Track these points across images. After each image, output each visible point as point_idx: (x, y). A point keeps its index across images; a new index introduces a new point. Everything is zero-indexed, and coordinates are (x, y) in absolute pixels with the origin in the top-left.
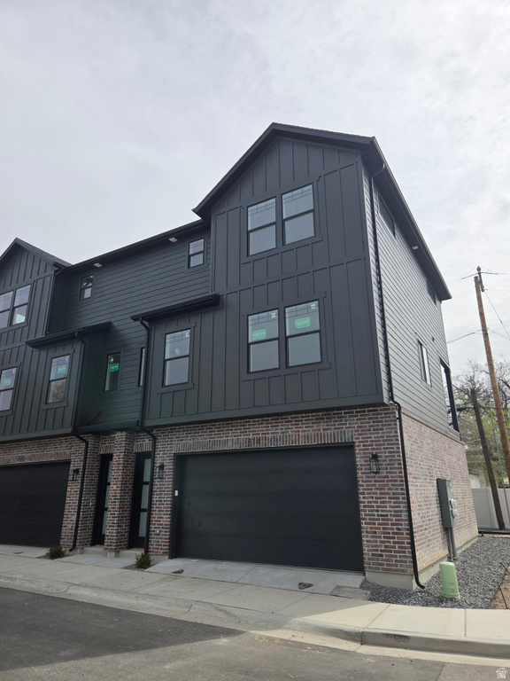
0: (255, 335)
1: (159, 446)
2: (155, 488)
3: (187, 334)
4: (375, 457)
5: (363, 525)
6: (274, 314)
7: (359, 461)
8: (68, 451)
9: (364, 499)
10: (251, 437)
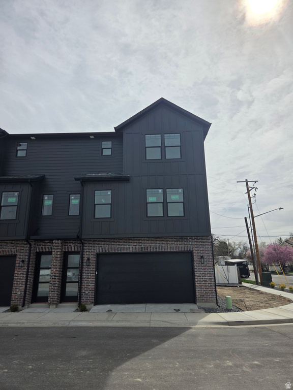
0: (151, 199)
1: (86, 249)
2: (84, 270)
3: (109, 193)
4: (202, 257)
5: (197, 284)
6: (160, 191)
7: (195, 258)
8: (13, 250)
9: (197, 274)
10: (143, 246)
